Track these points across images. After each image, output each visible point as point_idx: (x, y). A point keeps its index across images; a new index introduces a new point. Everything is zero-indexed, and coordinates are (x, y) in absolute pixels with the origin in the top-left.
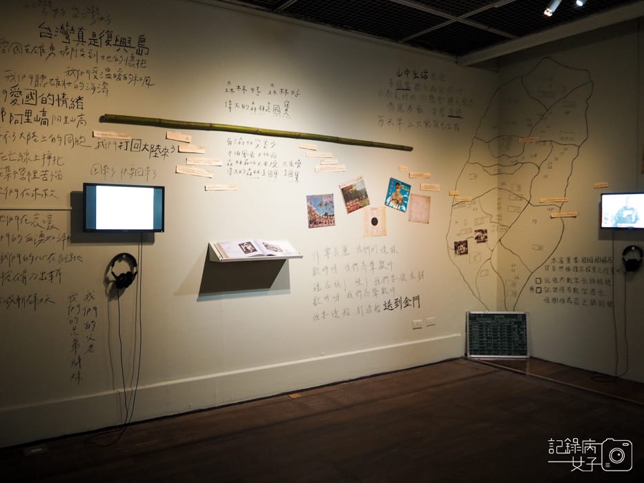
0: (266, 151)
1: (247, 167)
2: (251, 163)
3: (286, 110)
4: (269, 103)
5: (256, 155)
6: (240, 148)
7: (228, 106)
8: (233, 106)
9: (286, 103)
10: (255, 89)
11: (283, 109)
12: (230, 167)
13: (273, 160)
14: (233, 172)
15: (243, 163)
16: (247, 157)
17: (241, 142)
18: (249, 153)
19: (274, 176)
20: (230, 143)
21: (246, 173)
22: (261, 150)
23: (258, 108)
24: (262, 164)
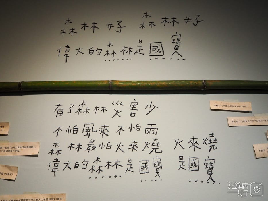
0: (134, 122)
1: (91, 156)
2: (101, 146)
3: (176, 48)
4: (141, 42)
5: (112, 130)
6: (80, 121)
7: (63, 53)
8: (72, 53)
9: (175, 38)
10: (115, 24)
11: (169, 48)
12: (55, 156)
13: (150, 138)
14: (61, 166)
15: (84, 147)
16: (93, 136)
17: (83, 108)
18: (97, 127)
19: (153, 170)
20: (60, 112)
21: (89, 167)
22: (125, 120)
23: (118, 51)
24: (126, 147)
